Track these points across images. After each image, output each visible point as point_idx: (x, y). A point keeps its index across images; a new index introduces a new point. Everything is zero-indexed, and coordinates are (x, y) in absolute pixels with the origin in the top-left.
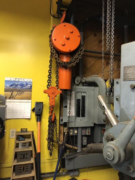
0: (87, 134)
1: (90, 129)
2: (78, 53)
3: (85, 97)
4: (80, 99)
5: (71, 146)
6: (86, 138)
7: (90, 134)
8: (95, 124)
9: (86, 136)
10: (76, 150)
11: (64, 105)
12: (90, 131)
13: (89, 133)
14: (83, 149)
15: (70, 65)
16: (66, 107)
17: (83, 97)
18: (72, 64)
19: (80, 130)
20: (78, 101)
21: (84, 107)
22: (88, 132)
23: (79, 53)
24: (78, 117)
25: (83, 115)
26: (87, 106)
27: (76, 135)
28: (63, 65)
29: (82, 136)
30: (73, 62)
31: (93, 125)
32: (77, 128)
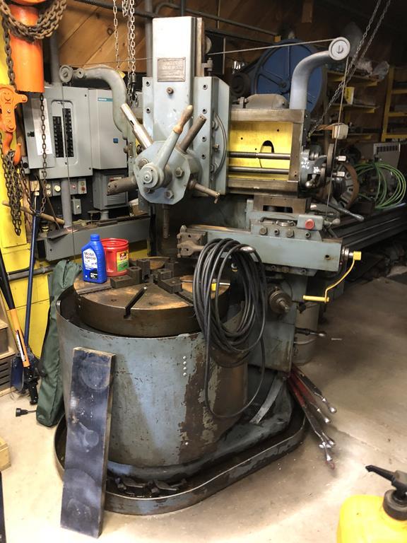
0: (80, 192)
1: (85, 182)
2: (54, 6)
3: (70, 112)
4: (60, 117)
5: (52, 218)
6: (79, 200)
7: (86, 192)
8: (95, 170)
9: (77, 196)
10: (62, 225)
11: (27, 131)
12: (85, 187)
13: (83, 189)
14: (74, 222)
15: (41, 35)
16: (32, 134)
17: (67, 113)
18: (45, 32)
19: (65, 183)
20: (56, 121)
21: (69, 134)
22: (81, 188)
23: (56, 4)
24: (59, 157)
25: (70, 154)
26: (76, 132)
27: (59, 194)
28: (24, 34)
29: (72, 196)
30: (45, 29)
31: (90, 173)
32: (59, 181)
